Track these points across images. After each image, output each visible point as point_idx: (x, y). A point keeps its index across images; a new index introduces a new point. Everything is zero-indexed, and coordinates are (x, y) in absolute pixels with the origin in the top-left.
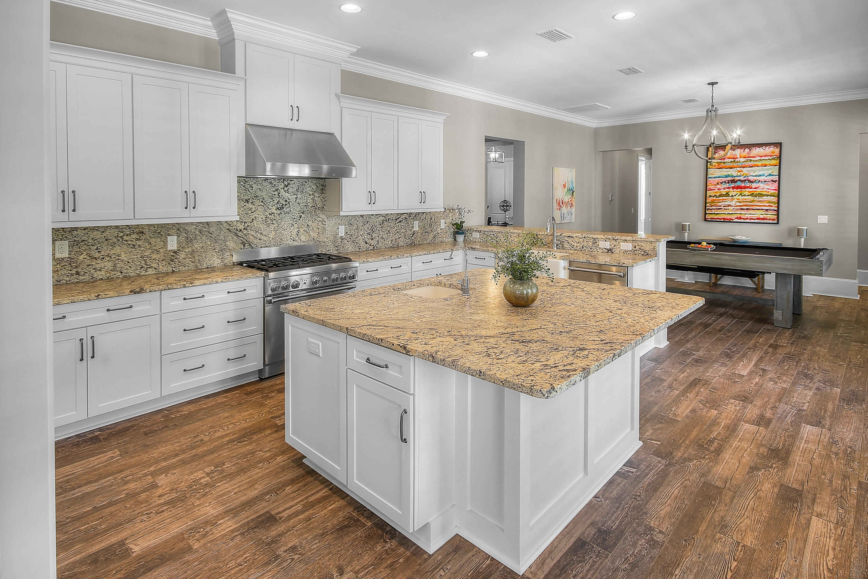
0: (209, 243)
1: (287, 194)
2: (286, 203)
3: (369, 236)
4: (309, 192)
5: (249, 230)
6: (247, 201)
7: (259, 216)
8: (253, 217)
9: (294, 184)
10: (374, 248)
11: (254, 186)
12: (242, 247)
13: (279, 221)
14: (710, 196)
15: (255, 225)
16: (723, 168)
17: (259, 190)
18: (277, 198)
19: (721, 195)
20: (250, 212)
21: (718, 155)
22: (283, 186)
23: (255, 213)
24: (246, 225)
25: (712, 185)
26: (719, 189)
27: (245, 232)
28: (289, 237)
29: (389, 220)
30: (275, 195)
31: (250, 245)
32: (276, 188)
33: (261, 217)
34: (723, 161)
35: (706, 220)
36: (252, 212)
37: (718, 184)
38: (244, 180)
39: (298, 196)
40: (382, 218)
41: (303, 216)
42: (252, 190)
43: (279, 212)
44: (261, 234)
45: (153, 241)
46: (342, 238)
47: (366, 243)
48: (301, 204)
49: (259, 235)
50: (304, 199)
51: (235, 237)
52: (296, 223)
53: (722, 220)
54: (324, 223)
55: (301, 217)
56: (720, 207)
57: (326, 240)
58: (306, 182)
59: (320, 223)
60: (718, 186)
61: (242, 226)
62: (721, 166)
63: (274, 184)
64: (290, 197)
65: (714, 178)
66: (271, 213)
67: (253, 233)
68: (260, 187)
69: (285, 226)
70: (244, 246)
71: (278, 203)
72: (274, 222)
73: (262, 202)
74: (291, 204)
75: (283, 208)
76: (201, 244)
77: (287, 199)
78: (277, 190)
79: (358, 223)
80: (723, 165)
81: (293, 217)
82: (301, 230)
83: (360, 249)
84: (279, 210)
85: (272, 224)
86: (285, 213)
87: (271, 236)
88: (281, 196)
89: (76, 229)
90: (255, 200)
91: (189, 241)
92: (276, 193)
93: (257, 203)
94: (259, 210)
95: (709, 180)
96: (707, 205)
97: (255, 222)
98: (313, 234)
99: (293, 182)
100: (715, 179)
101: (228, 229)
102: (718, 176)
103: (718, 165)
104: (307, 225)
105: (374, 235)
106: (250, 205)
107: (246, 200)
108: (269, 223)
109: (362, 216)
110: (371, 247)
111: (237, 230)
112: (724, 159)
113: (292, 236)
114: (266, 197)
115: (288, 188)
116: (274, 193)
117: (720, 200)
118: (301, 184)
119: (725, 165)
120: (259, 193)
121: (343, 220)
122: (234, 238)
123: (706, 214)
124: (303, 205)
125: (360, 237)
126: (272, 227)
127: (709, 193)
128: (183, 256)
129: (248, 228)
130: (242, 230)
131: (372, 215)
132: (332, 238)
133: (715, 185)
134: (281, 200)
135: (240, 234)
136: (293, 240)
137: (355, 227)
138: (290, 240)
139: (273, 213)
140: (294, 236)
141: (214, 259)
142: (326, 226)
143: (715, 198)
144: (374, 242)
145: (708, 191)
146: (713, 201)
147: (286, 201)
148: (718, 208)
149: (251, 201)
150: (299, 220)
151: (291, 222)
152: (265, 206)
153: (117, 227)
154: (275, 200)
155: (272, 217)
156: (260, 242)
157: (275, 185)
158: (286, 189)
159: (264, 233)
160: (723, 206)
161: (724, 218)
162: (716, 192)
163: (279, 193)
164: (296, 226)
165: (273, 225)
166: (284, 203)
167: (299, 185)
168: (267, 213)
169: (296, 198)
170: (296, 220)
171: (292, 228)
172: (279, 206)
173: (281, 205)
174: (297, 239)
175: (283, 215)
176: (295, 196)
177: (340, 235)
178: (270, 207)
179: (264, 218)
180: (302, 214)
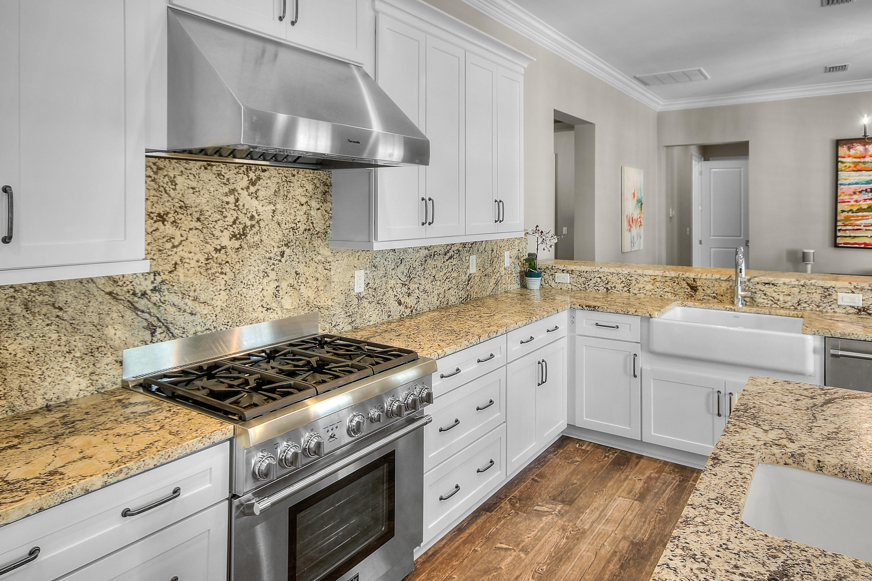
0: (55, 336)
1: (255, 202)
2: (253, 223)
3: (405, 289)
4: (299, 197)
5: (166, 293)
6: (162, 218)
7: (190, 255)
8: (177, 258)
9: (269, 178)
10: (412, 311)
11: (179, 180)
12: (148, 338)
13: (237, 266)
14: (843, 211)
15: (182, 279)
16: (862, 171)
17: (191, 191)
18: (232, 212)
19: (860, 210)
20: (169, 245)
21: (854, 152)
22: (245, 182)
23: (180, 248)
24: (159, 279)
25: (846, 195)
26: (856, 201)
27: (155, 297)
28: (258, 303)
29: (434, 256)
30: (228, 203)
31: (168, 329)
32: (232, 187)
33: (196, 258)
34: (862, 160)
35: (836, 245)
36: (174, 247)
37: (855, 193)
38: (154, 164)
39: (278, 206)
40: (424, 252)
41: (288, 251)
42: (174, 189)
43: (236, 244)
44: (195, 299)
46: (359, 298)
47: (400, 303)
48: (283, 225)
49: (190, 303)
50: (290, 214)
51: (129, 312)
52: (273, 270)
53: (863, 246)
54: (327, 266)
55: (282, 254)
56: (859, 227)
57: (330, 303)
58: (294, 176)
59: (320, 267)
60: (856, 197)
61: (149, 282)
62: (859, 167)
63: (227, 176)
64: (261, 209)
65: (849, 184)
66: (219, 247)
67: (175, 299)
68: (194, 184)
69: (250, 277)
70: (153, 334)
71: (234, 223)
72: (227, 269)
73: (198, 219)
74: (262, 224)
75: (245, 235)
76: (29, 341)
77: (254, 213)
78: (233, 191)
79: (386, 263)
80: (863, 166)
81: (268, 255)
82: (284, 285)
83: (389, 316)
84: (237, 239)
85: (222, 273)
86: (250, 247)
87: (219, 303)
88: (241, 207)
90: (180, 216)
92: (231, 199)
93: (187, 222)
94: (191, 239)
95: (840, 187)
96: (839, 223)
97: (180, 271)
98: (307, 293)
99: (267, 174)
100: (850, 186)
101: (110, 294)
102: (855, 182)
103: (855, 167)
104: (296, 272)
105: (413, 286)
106: (168, 229)
107: (159, 215)
108: (213, 271)
110: (408, 311)
111: (134, 294)
112: (864, 157)
113: (265, 300)
114: (207, 208)
115: (256, 187)
116: (226, 199)
117: (858, 216)
118: (284, 179)
119: (867, 165)
120: (191, 199)
121: (361, 258)
122: (126, 317)
123: (836, 237)
124: (287, 226)
125: (391, 291)
126: (221, 281)
127: (840, 207)
129: (164, 287)
130: (149, 292)
132: (343, 297)
133: (850, 195)
134: (241, 216)
135: (142, 304)
136: (268, 309)
137: (381, 272)
138: (261, 308)
139: (223, 248)
140: (269, 298)
141: (69, 379)
142: (332, 273)
143: (850, 214)
144: (411, 301)
145: (839, 205)
146: (847, 218)
147: (252, 218)
148: (856, 228)
149: (171, 218)
150: (280, 261)
151: (262, 267)
152: (205, 230)
154: (229, 215)
155: (222, 256)
156: (194, 321)
157: (228, 180)
158: (252, 189)
159: (203, 298)
160: (864, 226)
161: (865, 243)
162: (852, 205)
163: (237, 200)
164: (272, 275)
165: (223, 276)
166: (249, 223)
167: (280, 181)
168: (210, 248)
169: (274, 211)
170: (272, 261)
171: (265, 280)
172: (237, 229)
173: (241, 227)
174: (274, 305)
175: (245, 252)
176: (272, 207)
177: (357, 290)
178: (217, 233)
179: (202, 259)
180: (285, 248)
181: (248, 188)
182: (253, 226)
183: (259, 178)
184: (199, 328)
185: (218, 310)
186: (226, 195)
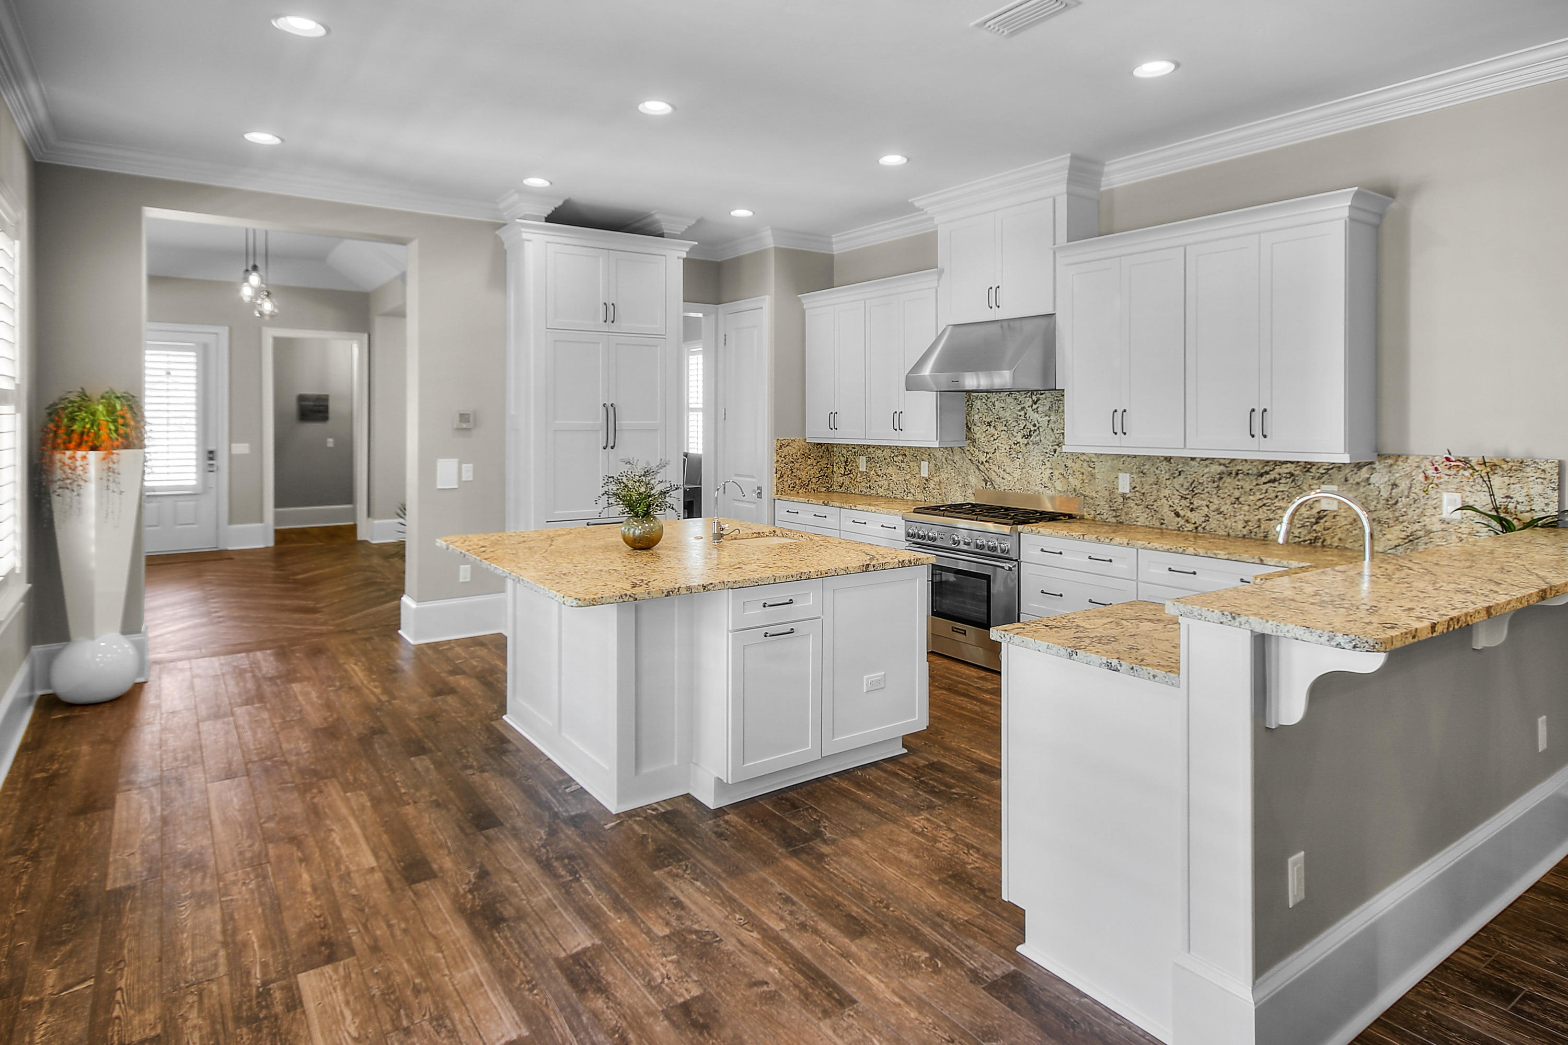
2: (1036, 428)
3: (1184, 502)
5: (991, 464)
6: (989, 424)
7: (1002, 445)
8: (996, 446)
10: (1196, 528)
11: (996, 403)
12: (984, 486)
13: (1026, 455)
15: (998, 458)
17: (1002, 409)
18: (1023, 421)
20: (992, 439)
22: (1030, 403)
23: (997, 441)
24: (988, 456)
27: (987, 465)
28: (1038, 482)
29: (1237, 474)
30: (1020, 416)
31: (992, 484)
32: (1022, 406)
33: (1004, 447)
38: (986, 396)
39: (1051, 418)
40: (1216, 469)
41: (1059, 450)
42: (994, 409)
43: (1026, 441)
44: (1004, 471)
45: (911, 464)
46: (1123, 496)
47: (1178, 515)
48: (1055, 431)
49: (1002, 472)
51: (977, 471)
52: (1049, 461)
54: (1092, 465)
55: (1055, 451)
57: (1094, 495)
59: (1085, 464)
61: (984, 457)
63: (1019, 400)
66: (1016, 442)
67: (996, 469)
68: (1003, 405)
69: (1034, 463)
70: (986, 484)
71: (1024, 428)
72: (1020, 456)
73: (1005, 425)
75: (1031, 436)
76: (947, 475)
77: (1036, 423)
78: (1023, 408)
79: (1157, 472)
81: (1045, 451)
82: (1056, 473)
83: (1162, 524)
84: (1026, 438)
85: (1018, 458)
86: (1033, 444)
87: (1016, 475)
88: (1028, 418)
89: (869, 446)
90: (997, 423)
91: (938, 469)
92: (1022, 413)
93: (1000, 427)
94: (1002, 436)
97: (997, 453)
98: (1075, 482)
99: (1043, 396)
101: (970, 460)
104: (1065, 465)
105: (1197, 502)
106: (992, 430)
107: (988, 422)
108: (1013, 456)
109: (1168, 459)
110: (1190, 527)
111: (979, 462)
113: (1044, 480)
114: (1010, 419)
116: (1019, 413)
120: (1002, 414)
121: (1127, 463)
122: (976, 473)
124: (1058, 432)
125: (1164, 500)
126: (1017, 462)
128: (932, 486)
129: (991, 461)
130: (984, 462)
131: (1193, 459)
132: (1107, 493)
134: (1028, 424)
135: (982, 467)
136: (1045, 487)
137: (1152, 479)
138: (1040, 485)
139: (1018, 442)
140: (1046, 480)
142: (1096, 471)
144: (1197, 517)
147: (1035, 425)
150: (1053, 455)
151: (1042, 458)
153: (890, 447)
154: (1021, 423)
155: (1017, 448)
156: (1004, 482)
158: (1035, 407)
159: (1008, 470)
163: (1026, 414)
164: (1048, 464)
165: (1018, 460)
166: (1033, 429)
168: (1011, 442)
169: (1049, 421)
170: (1048, 455)
171: (1044, 467)
172: (1026, 432)
173: (1028, 430)
174: (1049, 485)
175: (1031, 447)
176: (1047, 418)
177: (1121, 490)
178: (1015, 434)
179: (1008, 448)
180: (1056, 447)
181: (1032, 406)
182: (1035, 430)
183: (1038, 399)
184: (1006, 487)
185: (1016, 479)
186: (1019, 411)
